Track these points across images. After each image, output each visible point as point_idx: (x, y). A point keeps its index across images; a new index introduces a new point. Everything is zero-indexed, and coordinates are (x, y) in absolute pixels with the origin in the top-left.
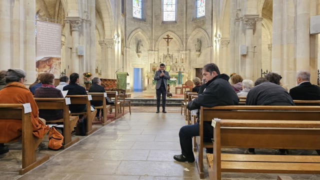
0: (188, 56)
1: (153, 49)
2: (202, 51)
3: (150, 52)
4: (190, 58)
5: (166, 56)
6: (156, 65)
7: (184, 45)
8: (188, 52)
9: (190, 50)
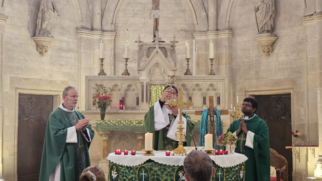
0: (224, 52)
1: (97, 25)
2: (280, 31)
3: (85, 35)
4: (231, 58)
5: (150, 49)
6: (108, 85)
7: (212, 11)
8: (224, 36)
9: (231, 29)
